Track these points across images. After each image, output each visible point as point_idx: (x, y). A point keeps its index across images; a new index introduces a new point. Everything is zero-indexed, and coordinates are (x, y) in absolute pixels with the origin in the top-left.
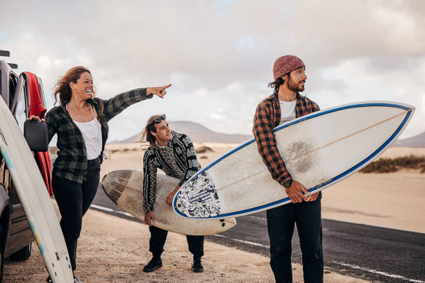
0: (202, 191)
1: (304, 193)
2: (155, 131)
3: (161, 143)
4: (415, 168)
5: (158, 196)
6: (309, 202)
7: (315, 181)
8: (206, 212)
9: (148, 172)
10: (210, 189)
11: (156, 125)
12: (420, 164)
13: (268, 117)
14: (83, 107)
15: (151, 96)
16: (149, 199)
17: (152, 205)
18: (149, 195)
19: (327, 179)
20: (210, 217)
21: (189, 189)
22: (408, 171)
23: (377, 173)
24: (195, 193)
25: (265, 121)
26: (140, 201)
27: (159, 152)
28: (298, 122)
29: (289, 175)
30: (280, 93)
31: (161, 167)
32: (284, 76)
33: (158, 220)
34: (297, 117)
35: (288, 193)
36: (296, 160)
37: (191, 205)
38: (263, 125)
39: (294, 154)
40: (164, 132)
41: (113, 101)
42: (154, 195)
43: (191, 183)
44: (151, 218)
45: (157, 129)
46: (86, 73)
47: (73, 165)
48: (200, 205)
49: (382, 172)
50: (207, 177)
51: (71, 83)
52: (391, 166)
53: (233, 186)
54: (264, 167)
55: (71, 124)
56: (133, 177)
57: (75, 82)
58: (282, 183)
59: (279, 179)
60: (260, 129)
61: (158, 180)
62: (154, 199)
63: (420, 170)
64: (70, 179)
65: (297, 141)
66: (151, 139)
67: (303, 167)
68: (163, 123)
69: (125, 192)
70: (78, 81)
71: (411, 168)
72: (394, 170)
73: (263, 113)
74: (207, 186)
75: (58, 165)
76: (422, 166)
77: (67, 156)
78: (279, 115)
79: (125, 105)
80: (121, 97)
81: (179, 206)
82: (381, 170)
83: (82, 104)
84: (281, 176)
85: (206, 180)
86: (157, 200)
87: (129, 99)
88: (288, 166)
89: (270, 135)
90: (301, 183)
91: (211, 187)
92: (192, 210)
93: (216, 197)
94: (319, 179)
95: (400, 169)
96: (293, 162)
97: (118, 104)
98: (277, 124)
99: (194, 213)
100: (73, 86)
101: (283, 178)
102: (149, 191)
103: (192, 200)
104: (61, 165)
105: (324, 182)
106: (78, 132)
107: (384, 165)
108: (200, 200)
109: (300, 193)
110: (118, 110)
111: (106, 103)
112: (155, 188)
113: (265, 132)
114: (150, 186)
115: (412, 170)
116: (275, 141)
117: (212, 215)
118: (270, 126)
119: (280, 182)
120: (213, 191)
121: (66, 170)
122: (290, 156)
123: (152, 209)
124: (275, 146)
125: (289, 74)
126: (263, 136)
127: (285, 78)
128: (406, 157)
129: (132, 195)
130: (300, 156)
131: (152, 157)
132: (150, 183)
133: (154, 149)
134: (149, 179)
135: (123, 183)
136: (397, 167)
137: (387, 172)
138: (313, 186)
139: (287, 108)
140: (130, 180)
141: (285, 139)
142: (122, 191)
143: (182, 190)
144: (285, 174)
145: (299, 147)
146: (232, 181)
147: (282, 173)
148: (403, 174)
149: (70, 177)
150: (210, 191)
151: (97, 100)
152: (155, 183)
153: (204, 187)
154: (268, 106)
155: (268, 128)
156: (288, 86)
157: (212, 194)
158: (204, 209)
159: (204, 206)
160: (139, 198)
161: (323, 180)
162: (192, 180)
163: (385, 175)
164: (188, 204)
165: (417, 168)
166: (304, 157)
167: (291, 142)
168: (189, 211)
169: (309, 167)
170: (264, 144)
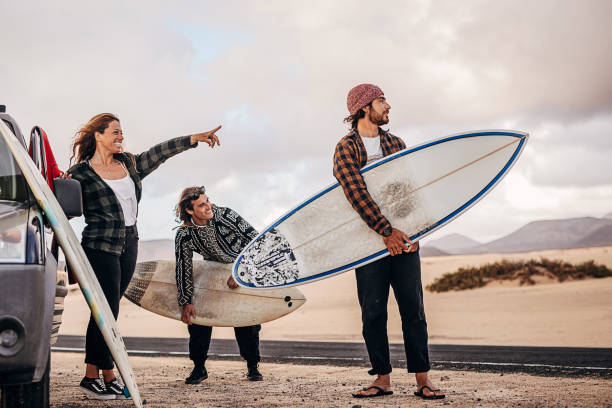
0: (272, 252)
1: (405, 242)
2: (192, 209)
3: (198, 222)
4: (511, 279)
5: (196, 285)
6: (410, 253)
7: (418, 226)
8: (280, 278)
9: (182, 257)
10: (284, 249)
11: (193, 202)
12: (517, 273)
13: (353, 157)
14: (111, 163)
15: (196, 145)
16: (185, 290)
17: (190, 298)
18: (184, 285)
19: (431, 224)
20: (285, 284)
21: (255, 252)
22: (501, 283)
23: (456, 290)
24: (263, 256)
25: (350, 160)
26: (173, 296)
27: (196, 233)
28: (386, 161)
29: (388, 222)
30: (360, 127)
31: (198, 251)
32: (365, 107)
33: (199, 315)
34: (384, 155)
35: (386, 244)
36: (393, 204)
37: (258, 271)
38: (348, 165)
39: (390, 197)
40: (203, 209)
41: (148, 155)
42: (192, 285)
43: (256, 244)
44: (191, 314)
45: (195, 207)
46: (115, 122)
47: (109, 233)
48: (271, 270)
49: (464, 289)
50: (277, 235)
51: (97, 134)
52: (477, 279)
53: (314, 242)
54: (355, 214)
55: (100, 182)
56: (159, 268)
57: (102, 132)
58: (381, 232)
59: (376, 227)
60: (345, 171)
61: (195, 267)
62: (192, 290)
63: (518, 281)
64: (107, 250)
65: (393, 181)
66: (185, 217)
67: (403, 212)
68: (202, 199)
69: (150, 287)
70: (106, 131)
71: (505, 279)
72: (482, 284)
73: (346, 152)
74: (278, 246)
75: (88, 234)
76: (520, 275)
77: (100, 223)
78: (364, 154)
79: (163, 159)
80: (158, 149)
81: (242, 274)
82: (462, 285)
83: (109, 160)
84: (380, 223)
85: (276, 238)
86: (196, 290)
87: (168, 151)
88: (383, 212)
89: (358, 177)
90: (401, 230)
91: (285, 246)
92: (261, 277)
93: (293, 258)
94: (422, 224)
95: (489, 282)
96: (390, 207)
97: (154, 158)
98: (364, 163)
99: (264, 280)
100: (99, 137)
101: (382, 226)
102: (184, 280)
103: (259, 265)
104: (93, 234)
105: (428, 226)
106: (110, 192)
107: (466, 278)
108: (271, 264)
109: (401, 242)
110: (153, 166)
111: (139, 159)
112: (191, 276)
113: (352, 174)
114: (184, 276)
115: (507, 282)
116: (364, 183)
117: (288, 281)
118: (356, 166)
119: (377, 231)
120: (288, 251)
121: (100, 240)
122: (385, 200)
123: (190, 302)
124: (366, 189)
125: (370, 104)
126: (349, 179)
127: (366, 110)
128: (496, 264)
129: (160, 290)
130: (398, 198)
131: (187, 238)
132: (184, 272)
133: (190, 229)
134: (184, 266)
135: (146, 278)
136: (485, 280)
137: (471, 287)
138: (415, 233)
139: (372, 146)
140: (156, 273)
141: (376, 181)
142: (145, 288)
143: (245, 254)
144: (382, 220)
145: (395, 188)
146: (312, 236)
147: (379, 219)
148: (495, 288)
149: (106, 248)
150: (283, 251)
151: (128, 155)
152: (191, 270)
153: (275, 248)
154: (351, 143)
155: (354, 169)
156: (371, 119)
157: (287, 255)
158: (276, 274)
159: (277, 271)
160: (171, 293)
161: (427, 224)
162: (258, 240)
163: (468, 292)
164: (255, 270)
165: (515, 278)
166: (402, 199)
167: (385, 183)
168: (257, 279)
169: (410, 211)
170: (353, 187)
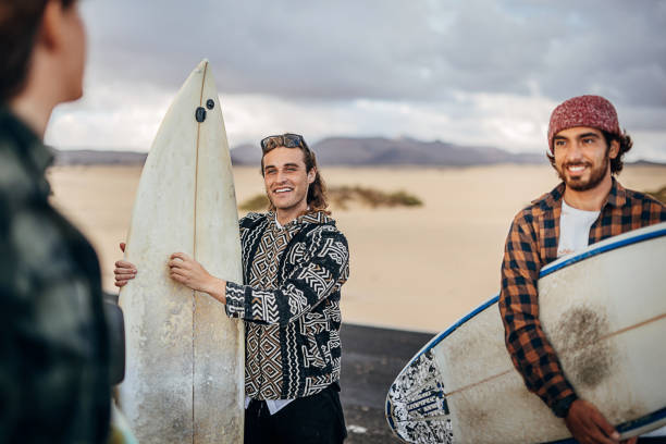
0: (424, 391)
10: (437, 390)
21: (408, 383)
24: (415, 393)
25: (520, 255)
29: (568, 385)
36: (577, 354)
37: (410, 417)
39: (573, 338)
43: (411, 370)
48: (422, 420)
50: (432, 364)
53: (470, 391)
58: (550, 403)
59: (543, 391)
67: (591, 373)
74: (432, 383)
84: (548, 384)
85: (431, 370)
91: (439, 385)
92: (412, 427)
93: (446, 409)
96: (572, 356)
98: (549, 258)
99: (414, 434)
101: (554, 390)
103: (411, 407)
108: (422, 411)
119: (544, 399)
120: (439, 394)
122: (565, 341)
126: (514, 291)
130: (584, 343)
144: (557, 380)
145: (584, 322)
146: (468, 380)
147: (550, 376)
150: (434, 394)
153: (429, 384)
154: (528, 219)
157: (439, 402)
158: (428, 429)
159: (428, 423)
162: (413, 365)
164: (405, 413)
166: (590, 347)
167: (569, 306)
168: (409, 429)
169: (601, 377)
170: (517, 307)
